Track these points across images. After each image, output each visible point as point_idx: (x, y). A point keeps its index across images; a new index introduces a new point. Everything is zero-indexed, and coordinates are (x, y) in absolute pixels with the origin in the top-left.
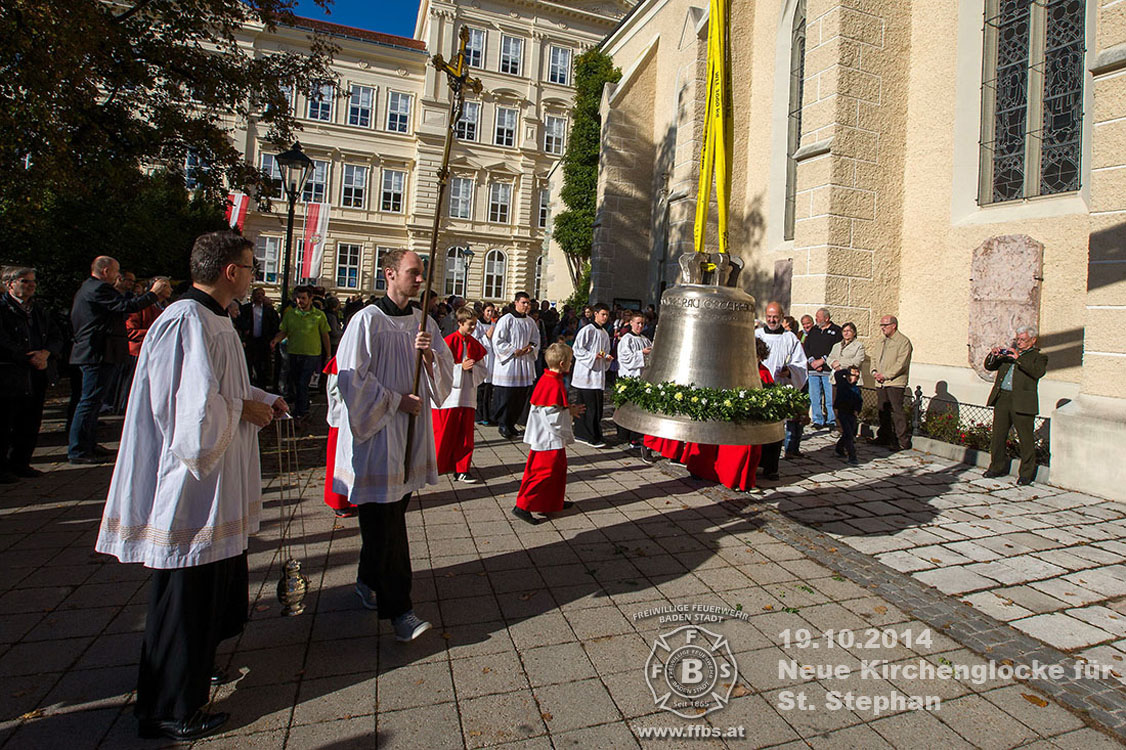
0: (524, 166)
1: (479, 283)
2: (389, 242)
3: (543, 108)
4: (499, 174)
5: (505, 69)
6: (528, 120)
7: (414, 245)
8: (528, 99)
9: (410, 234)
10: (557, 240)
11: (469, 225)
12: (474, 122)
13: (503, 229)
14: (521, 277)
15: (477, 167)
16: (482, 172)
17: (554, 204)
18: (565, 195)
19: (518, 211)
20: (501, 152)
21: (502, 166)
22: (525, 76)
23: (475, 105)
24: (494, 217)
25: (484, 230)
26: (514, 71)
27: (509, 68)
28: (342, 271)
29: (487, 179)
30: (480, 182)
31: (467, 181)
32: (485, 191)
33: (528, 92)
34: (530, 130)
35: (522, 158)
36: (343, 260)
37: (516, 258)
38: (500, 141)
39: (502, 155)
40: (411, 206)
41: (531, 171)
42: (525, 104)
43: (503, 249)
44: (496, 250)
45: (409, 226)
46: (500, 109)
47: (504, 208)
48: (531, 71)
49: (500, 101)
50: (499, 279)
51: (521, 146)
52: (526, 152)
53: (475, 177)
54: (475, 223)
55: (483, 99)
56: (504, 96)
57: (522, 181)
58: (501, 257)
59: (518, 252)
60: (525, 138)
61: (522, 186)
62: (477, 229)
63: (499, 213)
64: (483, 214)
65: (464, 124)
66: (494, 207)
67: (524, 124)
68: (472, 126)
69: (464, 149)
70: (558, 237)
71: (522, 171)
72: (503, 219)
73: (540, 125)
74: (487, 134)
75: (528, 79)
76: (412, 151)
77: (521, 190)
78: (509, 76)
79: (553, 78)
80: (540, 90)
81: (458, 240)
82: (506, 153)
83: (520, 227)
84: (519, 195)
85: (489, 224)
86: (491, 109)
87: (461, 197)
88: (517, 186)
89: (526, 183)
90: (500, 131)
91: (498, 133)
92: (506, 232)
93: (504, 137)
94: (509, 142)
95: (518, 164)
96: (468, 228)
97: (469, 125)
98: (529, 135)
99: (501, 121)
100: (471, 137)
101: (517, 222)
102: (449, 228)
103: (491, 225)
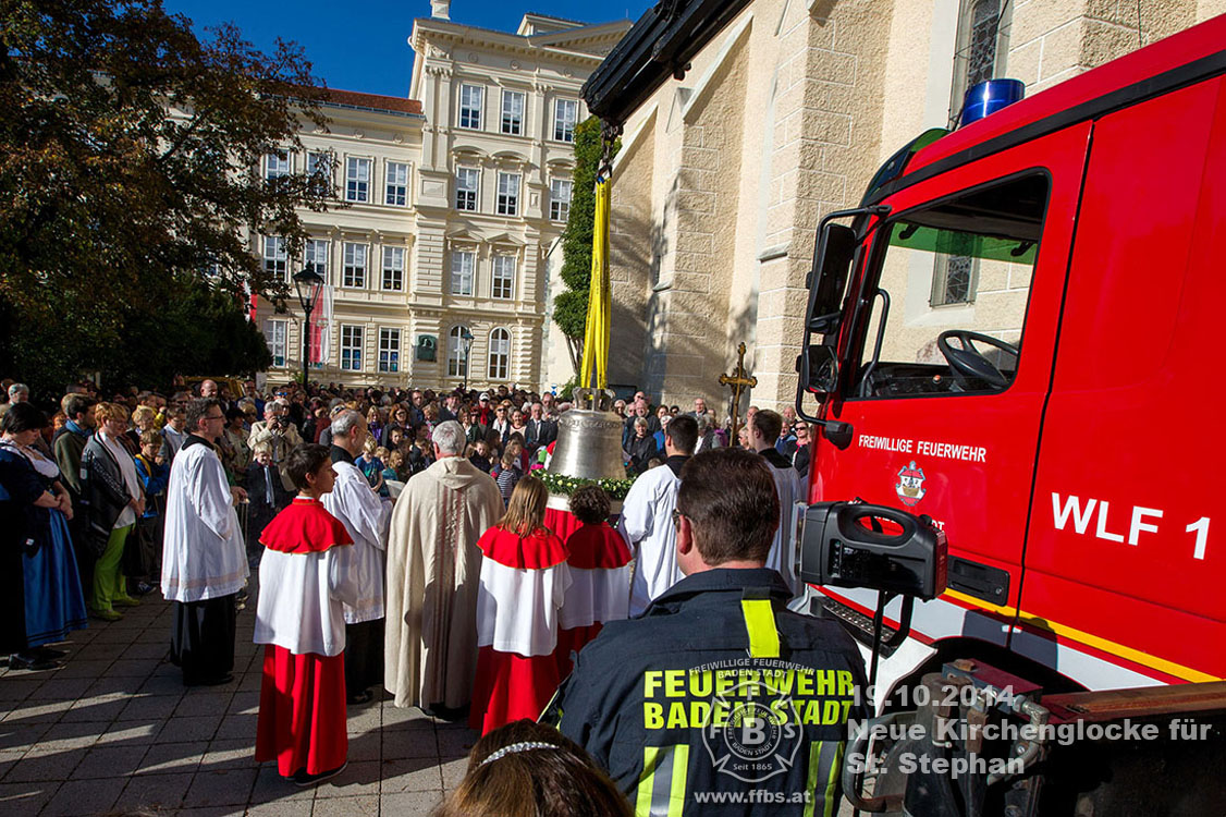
0: (527, 236)
1: (483, 363)
2: (390, 322)
3: (548, 170)
4: (502, 246)
5: (506, 129)
6: (531, 185)
7: (417, 324)
8: (531, 161)
9: (412, 313)
10: (557, 321)
11: (472, 302)
12: (475, 190)
13: (507, 305)
14: (526, 356)
15: (478, 239)
16: (484, 244)
17: (554, 283)
18: (565, 274)
19: (522, 285)
20: (503, 222)
21: (505, 238)
22: (528, 136)
23: (475, 171)
24: (497, 293)
25: (487, 307)
26: (516, 130)
27: (510, 127)
28: (346, 352)
29: (490, 252)
30: (482, 257)
31: (468, 255)
32: (487, 265)
33: (531, 154)
34: (533, 197)
35: (526, 227)
36: (347, 342)
37: (521, 335)
38: (502, 210)
39: (504, 226)
40: (411, 284)
41: (536, 241)
42: (529, 167)
43: (507, 327)
44: (500, 328)
45: (410, 305)
46: (501, 175)
47: (507, 283)
48: (534, 130)
49: (501, 166)
50: (504, 358)
51: (525, 215)
52: (530, 221)
53: (477, 251)
54: (477, 300)
55: (484, 165)
56: (506, 160)
57: (526, 252)
58: (505, 335)
59: (523, 329)
60: (529, 206)
61: (526, 258)
62: (481, 307)
63: (502, 288)
64: (486, 291)
65: (464, 193)
66: (498, 282)
67: (527, 189)
68: (472, 195)
69: (465, 220)
70: (557, 318)
71: (526, 242)
72: (507, 294)
73: (545, 189)
74: (488, 204)
75: (531, 139)
76: (411, 225)
77: (525, 263)
78: (510, 137)
79: (559, 136)
80: (544, 151)
81: (461, 318)
82: (509, 223)
83: (524, 303)
84: (523, 268)
85: (492, 300)
86: (492, 175)
87: (463, 272)
88: (521, 258)
89: (530, 255)
90: (502, 199)
91: (500, 202)
92: (510, 309)
93: (507, 205)
94: (512, 211)
95: (521, 235)
96: (470, 305)
97: (469, 194)
98: (533, 202)
99: (503, 188)
100: (471, 207)
101: (522, 298)
102: (451, 306)
103: (494, 301)
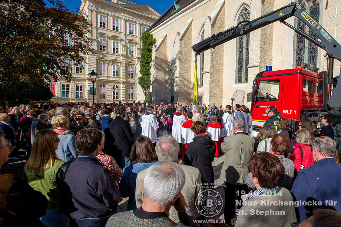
0: (122, 59)
1: (111, 95)
2: (79, 83)
3: (127, 42)
4: (115, 62)
5: (114, 29)
6: (123, 45)
7: (89, 84)
8: (122, 39)
9: (87, 81)
12: (105, 45)
13: (117, 79)
14: (124, 93)
15: (107, 60)
16: (109, 61)
18: (141, 72)
19: (121, 73)
20: (115, 55)
21: (116, 60)
22: (121, 32)
23: (105, 40)
24: (114, 75)
25: (111, 79)
26: (117, 30)
27: (115, 29)
28: (64, 92)
29: (111, 63)
30: (109, 64)
31: (104, 64)
32: (110, 67)
33: (122, 37)
34: (123, 49)
35: (122, 57)
36: (64, 89)
37: (122, 87)
38: (114, 51)
39: (115, 56)
40: (86, 72)
41: (125, 61)
42: (121, 40)
43: (118, 85)
44: (115, 85)
45: (86, 78)
46: (113, 42)
47: (117, 72)
48: (123, 30)
49: (113, 39)
50: (117, 93)
51: (121, 54)
52: (123, 55)
53: (107, 63)
54: (108, 77)
55: (108, 38)
56: (115, 38)
57: (122, 64)
58: (117, 87)
59: (122, 85)
60: (122, 51)
61: (122, 66)
62: (109, 79)
63: (115, 74)
64: (111, 74)
65: (102, 46)
66: (114, 72)
67: (121, 46)
68: (105, 47)
69: (103, 54)
70: (139, 83)
71: (122, 61)
72: (117, 75)
73: (127, 47)
74: (110, 49)
75: (122, 33)
77: (122, 67)
78: (115, 31)
79: (130, 33)
80: (126, 36)
81: (103, 82)
82: (116, 55)
83: (122, 78)
84: (121, 68)
85: (112, 77)
86: (111, 42)
87: (103, 69)
88: (121, 65)
89: (123, 64)
90: (114, 49)
91: (113, 49)
92: (118, 79)
93: (115, 50)
94: (117, 52)
95: (120, 59)
96: (106, 78)
97: (104, 46)
98: (123, 50)
99: (114, 45)
100: (104, 50)
101: (121, 76)
102: (100, 78)
103: (113, 77)
